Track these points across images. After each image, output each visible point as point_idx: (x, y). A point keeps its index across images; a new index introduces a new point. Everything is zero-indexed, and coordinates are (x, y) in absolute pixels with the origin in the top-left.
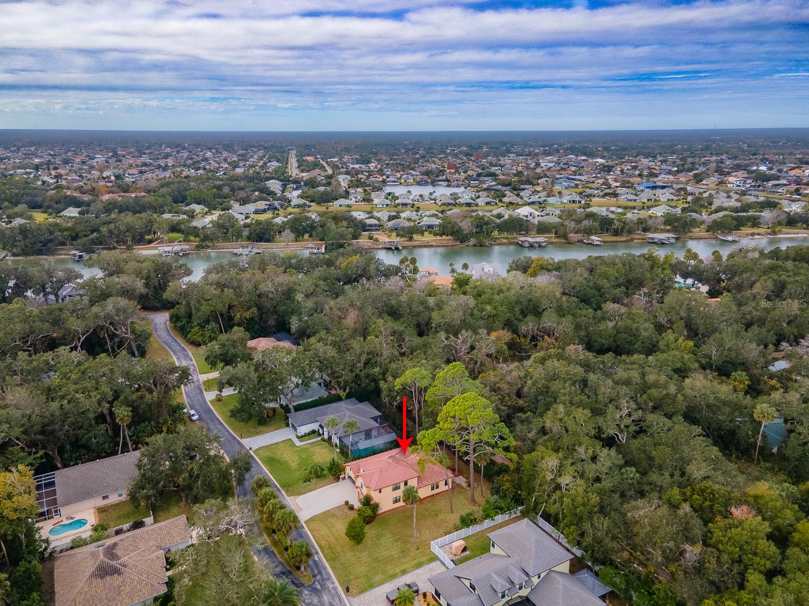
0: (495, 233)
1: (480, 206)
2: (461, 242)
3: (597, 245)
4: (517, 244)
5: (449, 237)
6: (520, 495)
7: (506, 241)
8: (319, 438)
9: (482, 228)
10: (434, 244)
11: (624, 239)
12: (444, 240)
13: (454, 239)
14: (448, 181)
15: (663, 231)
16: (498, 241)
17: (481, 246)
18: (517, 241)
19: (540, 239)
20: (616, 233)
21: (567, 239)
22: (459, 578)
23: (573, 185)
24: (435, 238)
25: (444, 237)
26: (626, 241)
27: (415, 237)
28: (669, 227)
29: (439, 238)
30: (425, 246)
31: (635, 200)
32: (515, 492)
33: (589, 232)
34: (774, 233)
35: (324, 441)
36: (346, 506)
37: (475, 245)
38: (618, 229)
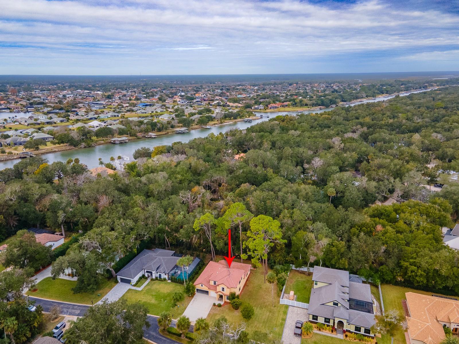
0: (94, 138)
1: (58, 123)
2: (74, 146)
3: (154, 138)
4: (110, 142)
5: (65, 144)
6: (287, 260)
7: (103, 142)
8: (149, 280)
9: (86, 135)
10: (57, 150)
11: (164, 133)
12: (62, 146)
13: (69, 145)
14: (9, 109)
15: (179, 127)
16: (98, 143)
17: (89, 147)
18: (109, 141)
19: (124, 138)
20: (160, 130)
21: (136, 137)
22: (323, 304)
23: (102, 107)
24: (55, 146)
25: (62, 145)
26: (166, 134)
27: (41, 147)
28: (181, 125)
29: (57, 145)
30: (50, 152)
31: (146, 113)
32: (285, 260)
33: (146, 131)
34: (221, 123)
35: (154, 280)
36: (215, 307)
37: (85, 147)
38: (160, 128)
